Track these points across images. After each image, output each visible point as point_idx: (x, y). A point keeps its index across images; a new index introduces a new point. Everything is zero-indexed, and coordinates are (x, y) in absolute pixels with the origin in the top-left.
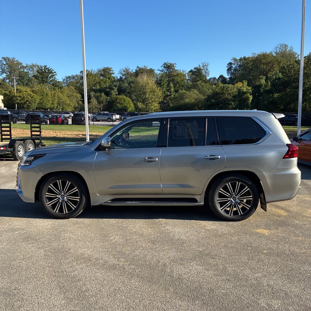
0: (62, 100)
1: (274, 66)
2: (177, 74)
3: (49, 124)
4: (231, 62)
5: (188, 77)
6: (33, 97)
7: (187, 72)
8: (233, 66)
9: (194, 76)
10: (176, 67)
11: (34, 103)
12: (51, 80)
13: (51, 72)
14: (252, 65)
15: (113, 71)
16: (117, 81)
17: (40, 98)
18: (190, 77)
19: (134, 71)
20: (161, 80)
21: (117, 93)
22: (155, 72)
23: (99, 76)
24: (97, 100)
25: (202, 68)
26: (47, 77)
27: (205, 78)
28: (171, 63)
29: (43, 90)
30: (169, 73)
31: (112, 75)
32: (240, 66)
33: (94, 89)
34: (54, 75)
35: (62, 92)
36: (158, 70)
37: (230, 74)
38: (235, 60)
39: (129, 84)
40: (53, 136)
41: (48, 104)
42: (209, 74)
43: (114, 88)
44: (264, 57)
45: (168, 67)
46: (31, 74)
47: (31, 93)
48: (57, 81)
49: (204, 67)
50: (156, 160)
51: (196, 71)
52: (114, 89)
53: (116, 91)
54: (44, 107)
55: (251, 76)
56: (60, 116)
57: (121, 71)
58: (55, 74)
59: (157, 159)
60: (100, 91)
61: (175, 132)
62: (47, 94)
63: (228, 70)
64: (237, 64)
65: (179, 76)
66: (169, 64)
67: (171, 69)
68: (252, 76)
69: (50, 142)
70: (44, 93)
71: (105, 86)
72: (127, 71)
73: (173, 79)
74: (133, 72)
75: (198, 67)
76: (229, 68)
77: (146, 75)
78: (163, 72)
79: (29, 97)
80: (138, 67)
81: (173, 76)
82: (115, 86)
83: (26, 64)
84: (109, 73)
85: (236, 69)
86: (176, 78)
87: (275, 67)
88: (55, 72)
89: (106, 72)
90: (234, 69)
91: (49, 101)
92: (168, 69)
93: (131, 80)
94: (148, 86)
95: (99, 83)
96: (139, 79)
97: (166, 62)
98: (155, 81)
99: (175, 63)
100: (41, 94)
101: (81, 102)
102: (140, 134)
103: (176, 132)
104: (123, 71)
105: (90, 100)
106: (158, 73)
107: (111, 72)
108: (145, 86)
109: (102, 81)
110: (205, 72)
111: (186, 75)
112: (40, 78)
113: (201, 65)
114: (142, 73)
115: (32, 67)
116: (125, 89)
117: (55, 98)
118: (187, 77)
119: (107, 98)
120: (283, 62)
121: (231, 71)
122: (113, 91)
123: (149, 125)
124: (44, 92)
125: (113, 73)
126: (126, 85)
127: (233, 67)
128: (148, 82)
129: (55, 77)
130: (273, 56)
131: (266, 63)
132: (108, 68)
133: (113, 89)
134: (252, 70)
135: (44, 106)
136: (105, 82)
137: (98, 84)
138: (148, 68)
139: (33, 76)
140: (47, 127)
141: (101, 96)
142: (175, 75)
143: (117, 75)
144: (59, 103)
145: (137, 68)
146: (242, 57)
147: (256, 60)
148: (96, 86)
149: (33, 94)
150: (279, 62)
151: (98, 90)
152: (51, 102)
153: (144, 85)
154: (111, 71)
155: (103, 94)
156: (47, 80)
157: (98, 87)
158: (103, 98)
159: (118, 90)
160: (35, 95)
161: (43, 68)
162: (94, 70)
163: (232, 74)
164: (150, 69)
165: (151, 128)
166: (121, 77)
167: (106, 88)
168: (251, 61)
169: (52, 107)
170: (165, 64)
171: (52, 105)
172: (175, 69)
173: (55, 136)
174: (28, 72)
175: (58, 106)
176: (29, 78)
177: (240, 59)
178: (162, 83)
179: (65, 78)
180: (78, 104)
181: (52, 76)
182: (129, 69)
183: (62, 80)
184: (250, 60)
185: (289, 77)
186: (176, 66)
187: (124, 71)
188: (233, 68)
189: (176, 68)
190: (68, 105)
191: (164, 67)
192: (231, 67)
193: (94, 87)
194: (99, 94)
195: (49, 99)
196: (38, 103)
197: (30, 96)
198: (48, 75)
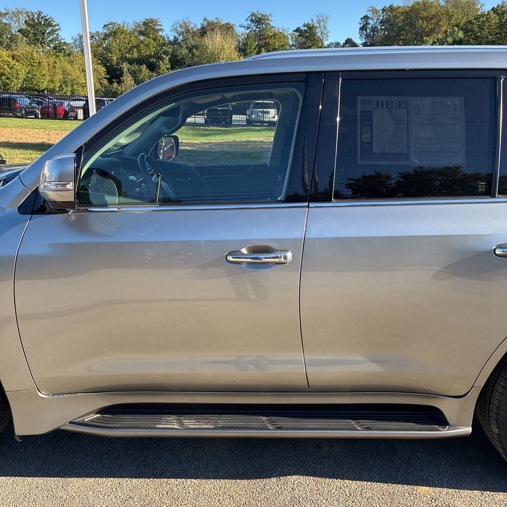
0: (71, 75)
1: (441, 23)
2: (274, 35)
3: (41, 118)
4: (367, 15)
5: (293, 41)
6: (12, 67)
7: (291, 31)
8: (370, 21)
9: (303, 40)
10: (271, 21)
11: (16, 78)
12: (50, 39)
13: (50, 25)
14: (403, 20)
15: (161, 26)
16: (168, 44)
17: (27, 71)
18: (296, 40)
19: (199, 27)
20: (247, 44)
21: (169, 66)
22: (235, 28)
23: (136, 34)
24: (134, 77)
25: (317, 25)
26: (43, 34)
27: (321, 43)
28: (263, 13)
29: (32, 55)
30: (259, 32)
31: (160, 33)
32: (382, 22)
33: (129, 58)
34: (56, 31)
35: (71, 62)
36: (240, 26)
37: (364, 36)
38: (375, 11)
39: (190, 50)
40: (41, 141)
41: (43, 82)
42: (327, 36)
43: (164, 56)
44: (425, 6)
45: (258, 20)
46: (15, 28)
47: (10, 59)
48: (63, 41)
49: (319, 24)
50: (285, 258)
51: (305, 30)
52: (164, 59)
53: (167, 62)
54: (36, 87)
55: (401, 40)
56: (62, 104)
57: (175, 26)
58: (57, 27)
59: (289, 255)
60: (139, 61)
61: (366, 136)
62: (39, 63)
63: (361, 29)
64: (378, 19)
65: (277, 37)
66: (260, 16)
67: (264, 25)
68: (403, 39)
69: (31, 154)
70: (35, 61)
71: (148, 53)
72: (186, 26)
73: (266, 42)
74: (196, 28)
75: (310, 22)
76: (363, 26)
77: (220, 33)
78: (249, 30)
79: (6, 67)
80: (205, 19)
81: (267, 38)
82: (166, 53)
83: (6, 10)
84: (153, 29)
85: (375, 28)
86: (271, 41)
87: (441, 25)
88: (58, 25)
89: (148, 28)
90: (372, 27)
91: (44, 75)
92: (259, 24)
93: (193, 43)
94: (223, 54)
95: (137, 47)
96: (207, 41)
97: (255, 12)
98: (235, 46)
99: (270, 14)
100: (29, 63)
101: (106, 80)
102: (209, 140)
103: (372, 137)
104: (178, 25)
105: (122, 76)
106: (241, 32)
107: (158, 27)
108: (218, 53)
109: (142, 43)
110: (322, 33)
111: (289, 37)
112: (30, 35)
113: (315, 19)
114: (213, 30)
115: (17, 14)
116: (183, 59)
117: (57, 71)
118: (290, 40)
119: (151, 74)
120: (456, 16)
121: (366, 31)
122: (163, 61)
123: (226, 123)
124: (33, 59)
125: (161, 30)
126: (185, 51)
127: (370, 24)
128: (223, 46)
129: (57, 35)
130: (440, 4)
131: (427, 17)
132: (152, 21)
133: (162, 59)
134: (403, 29)
135: (36, 85)
136: (147, 45)
137: (135, 50)
138: (223, 23)
139: (19, 31)
140: (36, 122)
141: (140, 71)
142: (271, 37)
143: (169, 34)
144: (65, 81)
145: (204, 21)
146: (387, 6)
147: (410, 11)
148: (131, 52)
149: (14, 62)
150: (450, 17)
151: (136, 59)
152: (48, 78)
153: (216, 52)
154: (157, 25)
155: (144, 67)
156: (43, 39)
157: (136, 55)
158: (143, 74)
159: (170, 60)
160: (17, 64)
161: (36, 16)
162: (128, 23)
163: (367, 36)
164: (227, 24)
165: (229, 129)
166: (175, 37)
167: (150, 56)
168: (402, 13)
169: (51, 87)
170: (253, 15)
171: (51, 84)
172: (269, 24)
173: (45, 140)
174: (9, 25)
175: (63, 87)
176: (12, 34)
177: (384, 10)
178: (248, 50)
179: (78, 37)
180: (101, 84)
181: (53, 32)
182: (189, 22)
183: (72, 41)
184: (400, 10)
185: (478, 39)
186: (272, 19)
187: (181, 26)
188: (370, 26)
189: (272, 24)
190: (83, 86)
191: (252, 20)
192: (367, 24)
193: (129, 53)
194: (137, 68)
195: (44, 72)
196: (25, 80)
197: (8, 65)
198: (45, 30)
